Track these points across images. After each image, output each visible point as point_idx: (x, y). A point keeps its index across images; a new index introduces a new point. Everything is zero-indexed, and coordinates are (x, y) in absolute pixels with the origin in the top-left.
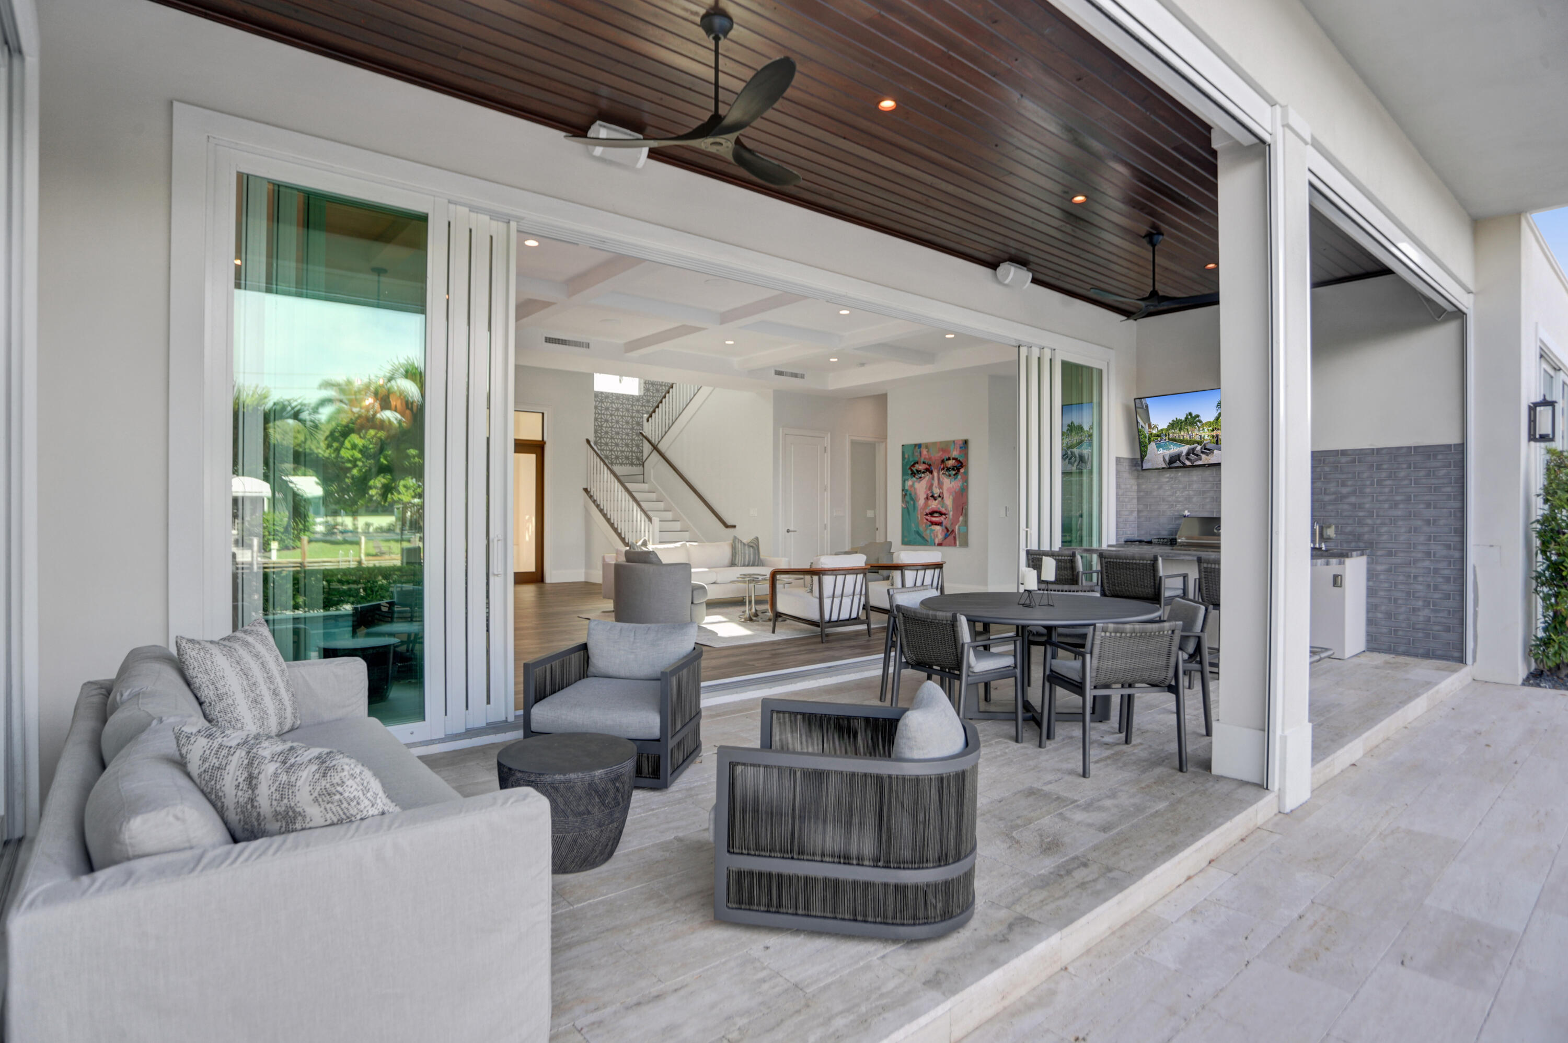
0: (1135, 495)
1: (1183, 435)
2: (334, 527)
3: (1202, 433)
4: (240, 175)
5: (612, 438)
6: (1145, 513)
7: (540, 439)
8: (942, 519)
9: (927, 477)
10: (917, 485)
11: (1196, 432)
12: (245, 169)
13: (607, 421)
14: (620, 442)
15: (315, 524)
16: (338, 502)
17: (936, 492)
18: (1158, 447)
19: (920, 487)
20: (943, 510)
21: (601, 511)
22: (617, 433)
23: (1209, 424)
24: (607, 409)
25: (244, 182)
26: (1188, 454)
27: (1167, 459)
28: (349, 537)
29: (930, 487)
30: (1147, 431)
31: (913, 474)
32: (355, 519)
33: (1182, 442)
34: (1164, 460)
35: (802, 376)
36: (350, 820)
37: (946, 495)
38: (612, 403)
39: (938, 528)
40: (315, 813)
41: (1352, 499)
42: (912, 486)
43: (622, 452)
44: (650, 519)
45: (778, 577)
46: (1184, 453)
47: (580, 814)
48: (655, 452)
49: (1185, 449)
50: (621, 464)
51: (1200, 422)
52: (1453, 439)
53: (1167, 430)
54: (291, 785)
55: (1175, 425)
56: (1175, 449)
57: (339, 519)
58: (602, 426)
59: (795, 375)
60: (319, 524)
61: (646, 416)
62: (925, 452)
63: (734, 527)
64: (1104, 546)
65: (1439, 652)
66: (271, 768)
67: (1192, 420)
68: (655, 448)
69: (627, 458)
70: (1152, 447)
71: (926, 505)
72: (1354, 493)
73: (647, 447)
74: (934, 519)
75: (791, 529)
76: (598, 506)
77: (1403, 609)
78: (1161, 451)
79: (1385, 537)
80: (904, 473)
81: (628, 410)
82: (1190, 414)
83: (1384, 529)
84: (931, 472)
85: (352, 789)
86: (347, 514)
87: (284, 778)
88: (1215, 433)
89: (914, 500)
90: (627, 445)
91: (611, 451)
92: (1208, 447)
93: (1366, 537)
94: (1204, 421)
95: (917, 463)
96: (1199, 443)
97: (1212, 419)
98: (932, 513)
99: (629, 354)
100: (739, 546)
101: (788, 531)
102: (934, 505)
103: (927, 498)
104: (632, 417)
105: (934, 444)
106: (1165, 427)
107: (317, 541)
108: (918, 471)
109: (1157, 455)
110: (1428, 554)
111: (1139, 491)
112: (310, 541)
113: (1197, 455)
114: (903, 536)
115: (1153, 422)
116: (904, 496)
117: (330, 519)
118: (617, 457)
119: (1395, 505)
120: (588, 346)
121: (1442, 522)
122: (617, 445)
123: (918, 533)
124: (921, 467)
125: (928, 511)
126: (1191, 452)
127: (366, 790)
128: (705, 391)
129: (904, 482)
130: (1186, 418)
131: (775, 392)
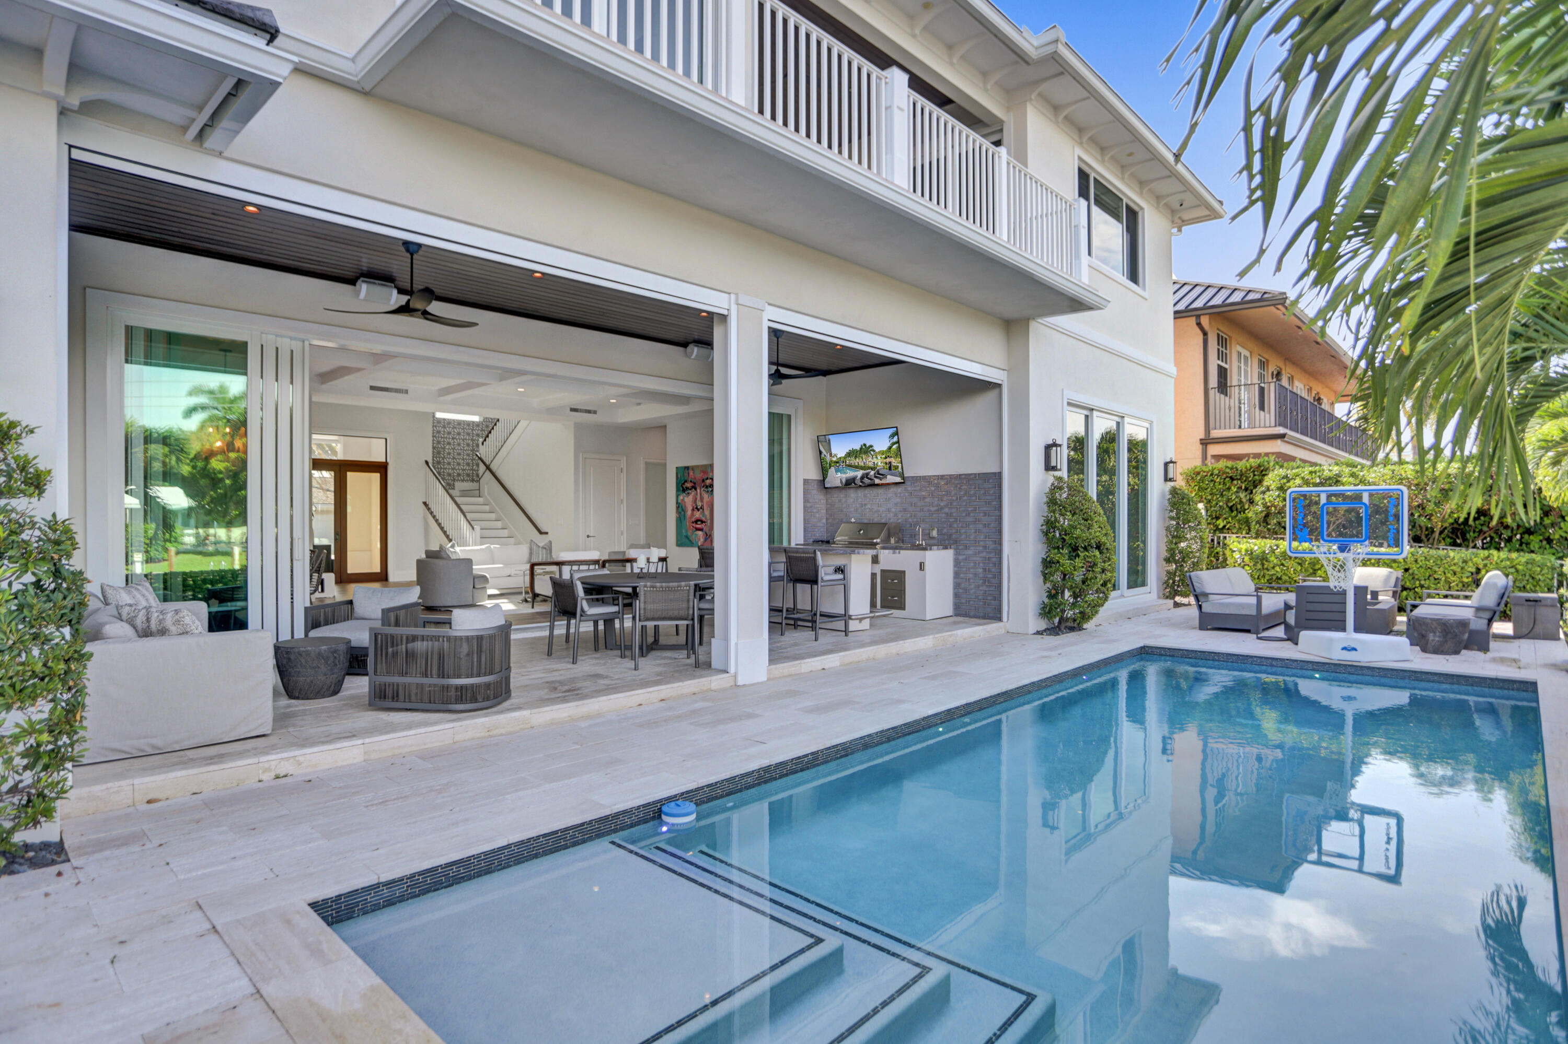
0: (824, 507)
1: (858, 461)
2: (206, 538)
3: (875, 460)
4: (127, 327)
5: (454, 458)
6: (830, 521)
7: (384, 460)
8: (703, 526)
9: (693, 492)
10: (686, 499)
11: (870, 459)
12: (131, 323)
13: (449, 443)
14: (461, 462)
15: (183, 535)
16: (209, 513)
17: (699, 504)
18: (837, 471)
19: (688, 500)
20: (704, 519)
21: (437, 521)
22: (459, 454)
23: (882, 453)
24: (449, 433)
25: (130, 331)
26: (862, 478)
27: (844, 481)
28: (222, 547)
29: (695, 501)
30: (828, 458)
31: (684, 491)
32: (229, 531)
33: (857, 467)
34: (841, 482)
35: (595, 412)
36: (187, 633)
37: (705, 507)
38: (454, 428)
39: (700, 533)
40: (173, 629)
41: (946, 510)
42: (683, 500)
43: (463, 470)
44: (473, 528)
45: (536, 567)
46: (859, 477)
47: (314, 668)
48: (488, 471)
49: (859, 473)
50: (463, 481)
51: (874, 451)
52: (996, 470)
53: (845, 458)
54: (164, 619)
55: (851, 454)
56: (850, 474)
57: (211, 531)
58: (444, 448)
59: (589, 412)
60: (188, 537)
61: (481, 440)
62: (691, 473)
63: (547, 533)
64: (793, 545)
65: (991, 615)
66: (156, 615)
67: (866, 450)
68: (488, 468)
69: (468, 475)
70: (832, 471)
71: (692, 515)
72: (947, 506)
73: (482, 468)
74: (698, 526)
75: (591, 535)
76: (434, 517)
77: (972, 586)
78: (839, 474)
79: (963, 537)
80: (678, 490)
81: (468, 434)
82: (865, 445)
83: (963, 531)
84: (696, 489)
85: (187, 620)
86: (220, 526)
87: (161, 617)
88: (888, 460)
89: (684, 511)
90: (468, 464)
91: (453, 469)
92: (881, 472)
93: (954, 536)
94: (877, 450)
95: (686, 481)
96: (872, 469)
97: (885, 448)
98: (696, 522)
99: (442, 398)
100: (534, 547)
101: (588, 536)
102: (698, 515)
103: (693, 510)
104: (472, 440)
105: (698, 466)
106: (843, 455)
107: (186, 552)
108: (687, 488)
109: (836, 477)
110: (985, 547)
111: (827, 503)
112: (178, 553)
113: (871, 479)
114: (677, 540)
115: (833, 452)
116: (678, 508)
117: (201, 531)
118: (459, 475)
119: (968, 515)
120: (406, 392)
121: (992, 525)
122: (459, 464)
123: (687, 537)
124: (689, 485)
125: (693, 519)
126: (866, 476)
127: (194, 623)
128: (523, 424)
129: (677, 496)
130: (861, 449)
131: (575, 423)
